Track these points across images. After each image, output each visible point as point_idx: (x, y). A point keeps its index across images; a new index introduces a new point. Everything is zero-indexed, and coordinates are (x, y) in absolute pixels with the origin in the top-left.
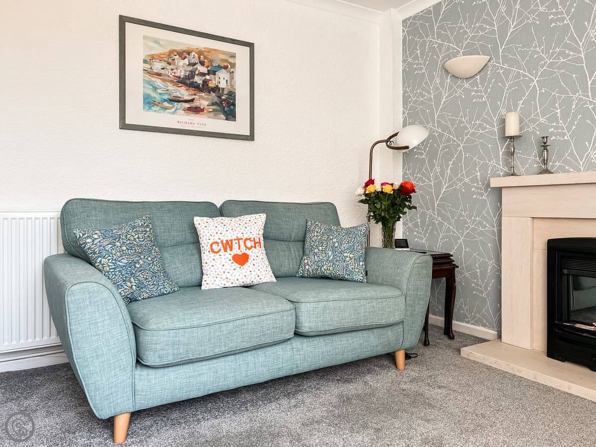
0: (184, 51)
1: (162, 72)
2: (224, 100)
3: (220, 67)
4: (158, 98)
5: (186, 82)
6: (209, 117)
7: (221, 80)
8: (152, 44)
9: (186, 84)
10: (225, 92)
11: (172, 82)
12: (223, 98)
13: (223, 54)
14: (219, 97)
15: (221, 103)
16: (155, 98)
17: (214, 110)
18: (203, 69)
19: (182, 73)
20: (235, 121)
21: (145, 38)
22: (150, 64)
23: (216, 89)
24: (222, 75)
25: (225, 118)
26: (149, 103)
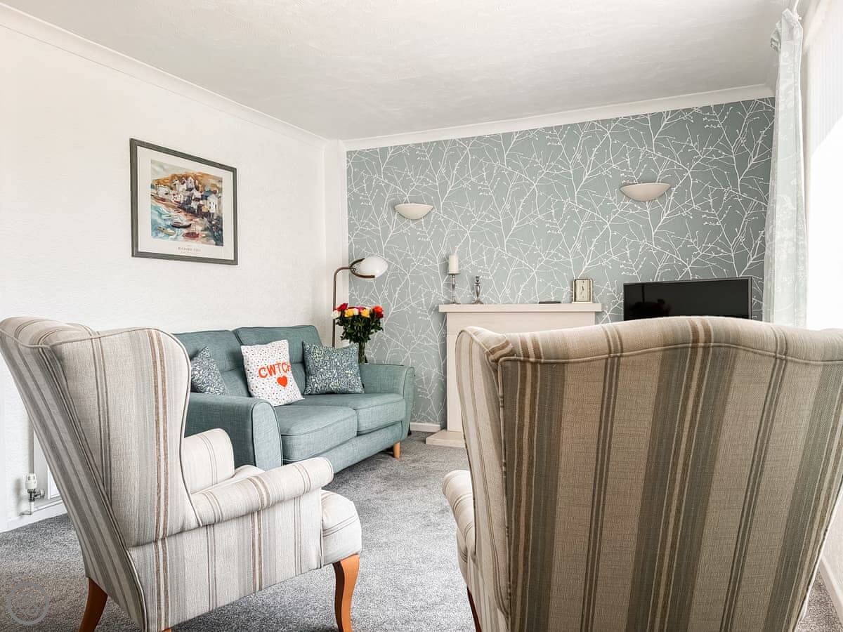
0: (183, 176)
1: (166, 197)
2: (214, 225)
3: (211, 192)
4: (163, 224)
5: (184, 207)
6: (203, 243)
7: (211, 205)
8: (158, 169)
9: (184, 210)
10: (215, 218)
11: (173, 207)
12: (213, 223)
13: (213, 179)
14: (210, 222)
15: (212, 227)
16: (160, 224)
17: (207, 236)
18: (197, 194)
19: (181, 198)
20: (222, 245)
21: (153, 162)
22: (156, 189)
23: (207, 215)
24: (212, 199)
25: (215, 243)
26: (157, 229)
